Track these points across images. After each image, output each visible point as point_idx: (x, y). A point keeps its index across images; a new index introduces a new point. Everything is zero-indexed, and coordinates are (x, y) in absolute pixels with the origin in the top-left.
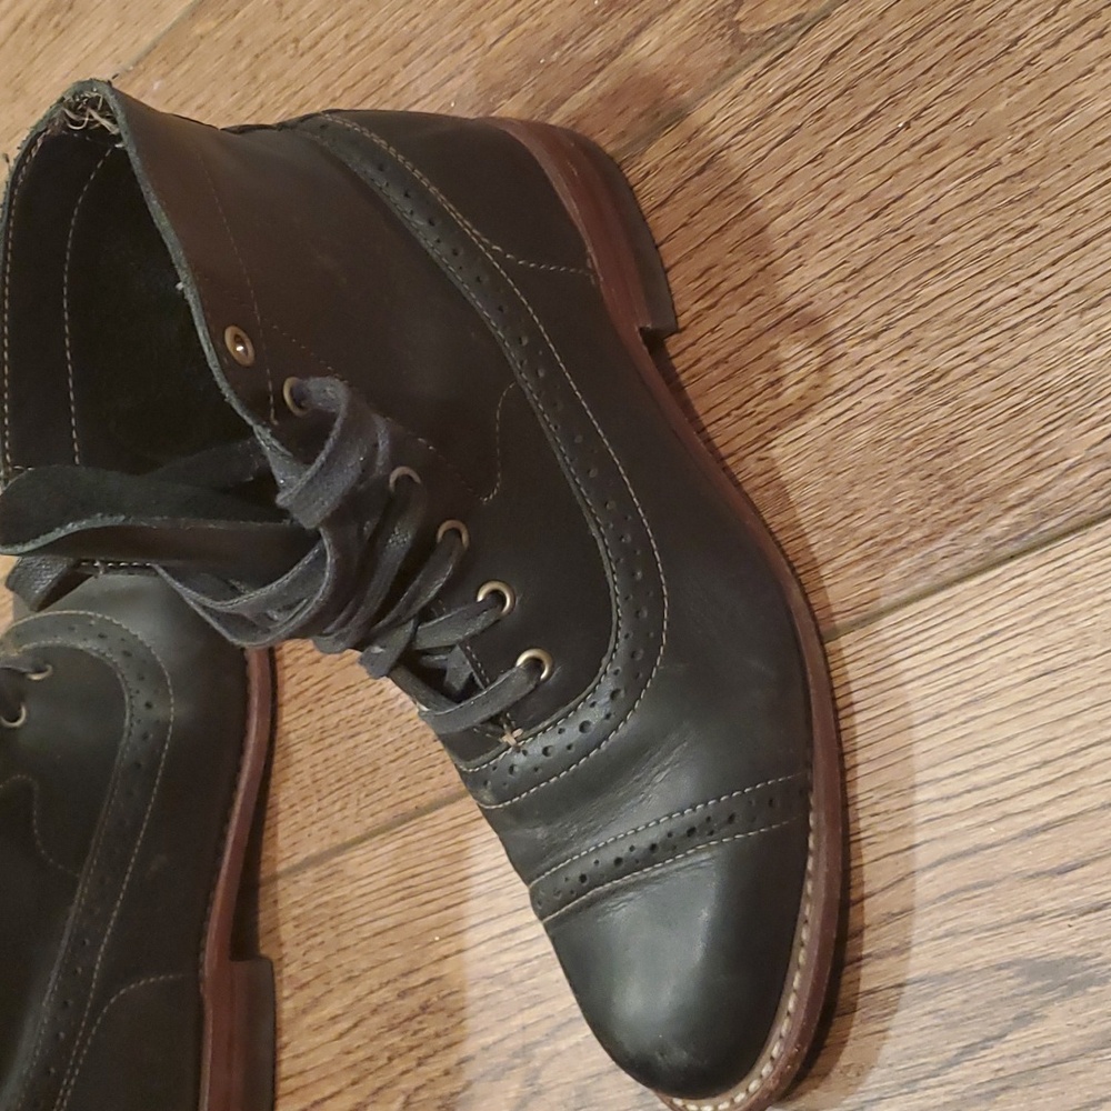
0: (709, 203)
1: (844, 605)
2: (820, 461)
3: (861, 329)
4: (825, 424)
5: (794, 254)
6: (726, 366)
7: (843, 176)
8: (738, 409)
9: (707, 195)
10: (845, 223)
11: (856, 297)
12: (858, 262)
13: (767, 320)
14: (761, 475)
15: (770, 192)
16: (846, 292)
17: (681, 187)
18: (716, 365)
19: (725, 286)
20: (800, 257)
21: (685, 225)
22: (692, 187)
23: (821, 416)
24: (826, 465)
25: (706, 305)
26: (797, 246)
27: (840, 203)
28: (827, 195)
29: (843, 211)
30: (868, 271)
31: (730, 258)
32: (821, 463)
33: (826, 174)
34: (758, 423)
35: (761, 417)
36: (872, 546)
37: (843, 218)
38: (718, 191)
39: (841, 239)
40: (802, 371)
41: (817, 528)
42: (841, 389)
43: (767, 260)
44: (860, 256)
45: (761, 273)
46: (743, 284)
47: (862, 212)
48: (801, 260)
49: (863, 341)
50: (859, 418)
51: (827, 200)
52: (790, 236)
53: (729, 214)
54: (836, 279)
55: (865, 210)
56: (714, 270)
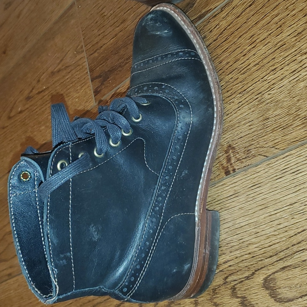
0: (253, 15)
1: (296, 139)
2: (288, 94)
3: (301, 51)
4: (290, 82)
5: (279, 29)
6: (258, 66)
7: (295, 4)
8: (262, 79)
9: (252, 13)
10: (295, 18)
11: (299, 41)
12: (300, 30)
13: (271, 51)
14: (269, 99)
15: (272, 10)
16: (296, 40)
17: (244, 11)
18: (255, 66)
19: (258, 41)
20: (281, 30)
21: (245, 22)
22: (248, 10)
23: (288, 79)
24: (290, 95)
25: (252, 47)
26: (281, 26)
27: (294, 12)
28: (290, 10)
29: (295, 15)
30: (303, 33)
31: (259, 32)
32: (289, 94)
33: (289, 4)
34: (268, 83)
35: (269, 81)
36: (305, 120)
37: (295, 17)
38: (255, 11)
39: (294, 24)
40: (282, 66)
41: (288, 115)
42: (295, 71)
43: (271, 32)
44: (300, 29)
45: (269, 36)
46: (264, 40)
47: (301, 15)
48: (282, 31)
49: (301, 55)
50: (301, 80)
51: (290, 12)
52: (278, 24)
53: (259, 18)
54: (293, 36)
55: (302, 14)
56: (254, 36)
